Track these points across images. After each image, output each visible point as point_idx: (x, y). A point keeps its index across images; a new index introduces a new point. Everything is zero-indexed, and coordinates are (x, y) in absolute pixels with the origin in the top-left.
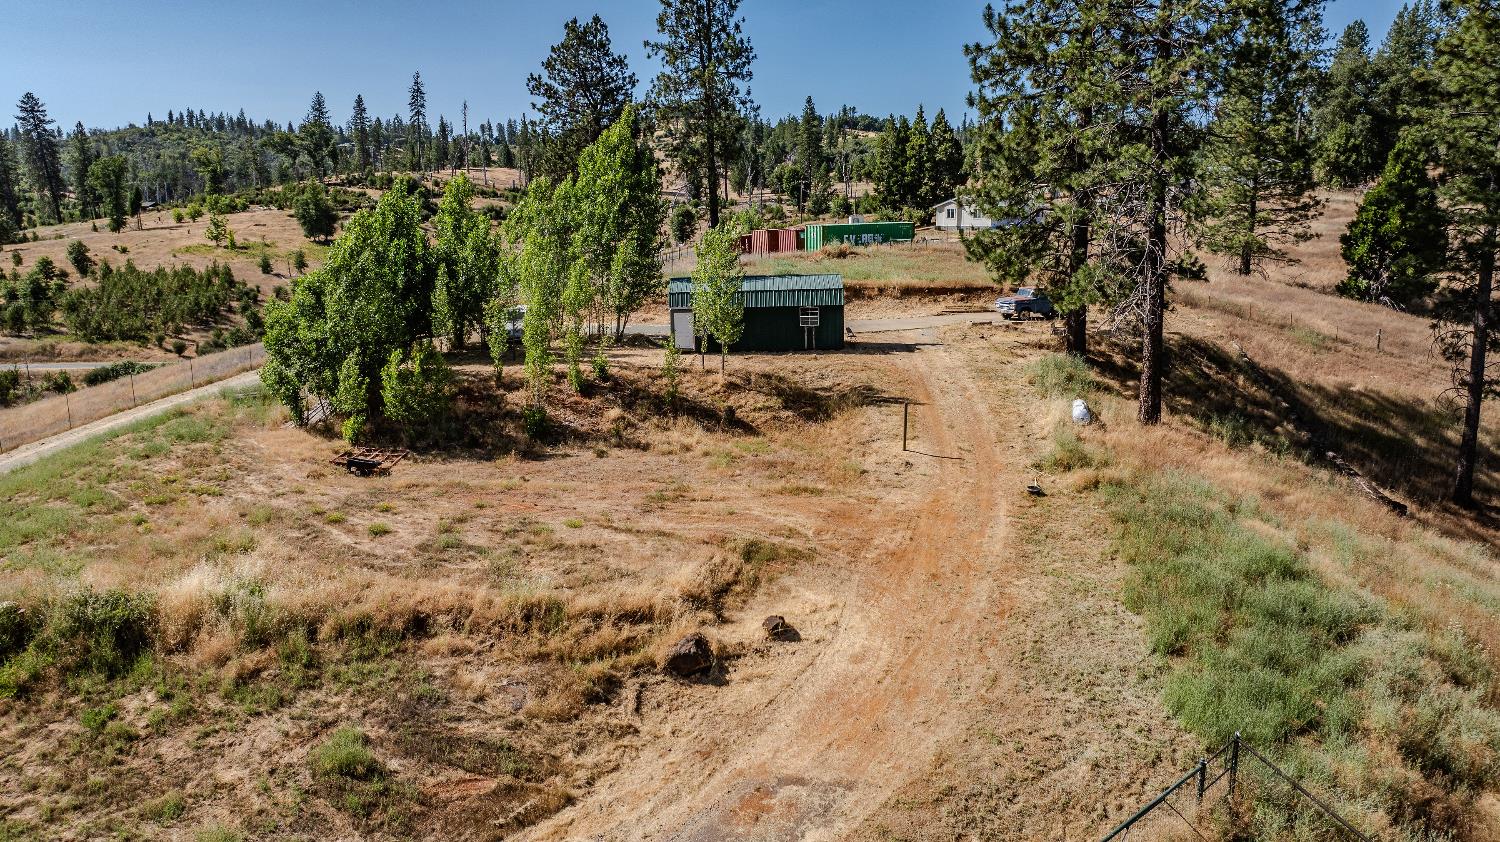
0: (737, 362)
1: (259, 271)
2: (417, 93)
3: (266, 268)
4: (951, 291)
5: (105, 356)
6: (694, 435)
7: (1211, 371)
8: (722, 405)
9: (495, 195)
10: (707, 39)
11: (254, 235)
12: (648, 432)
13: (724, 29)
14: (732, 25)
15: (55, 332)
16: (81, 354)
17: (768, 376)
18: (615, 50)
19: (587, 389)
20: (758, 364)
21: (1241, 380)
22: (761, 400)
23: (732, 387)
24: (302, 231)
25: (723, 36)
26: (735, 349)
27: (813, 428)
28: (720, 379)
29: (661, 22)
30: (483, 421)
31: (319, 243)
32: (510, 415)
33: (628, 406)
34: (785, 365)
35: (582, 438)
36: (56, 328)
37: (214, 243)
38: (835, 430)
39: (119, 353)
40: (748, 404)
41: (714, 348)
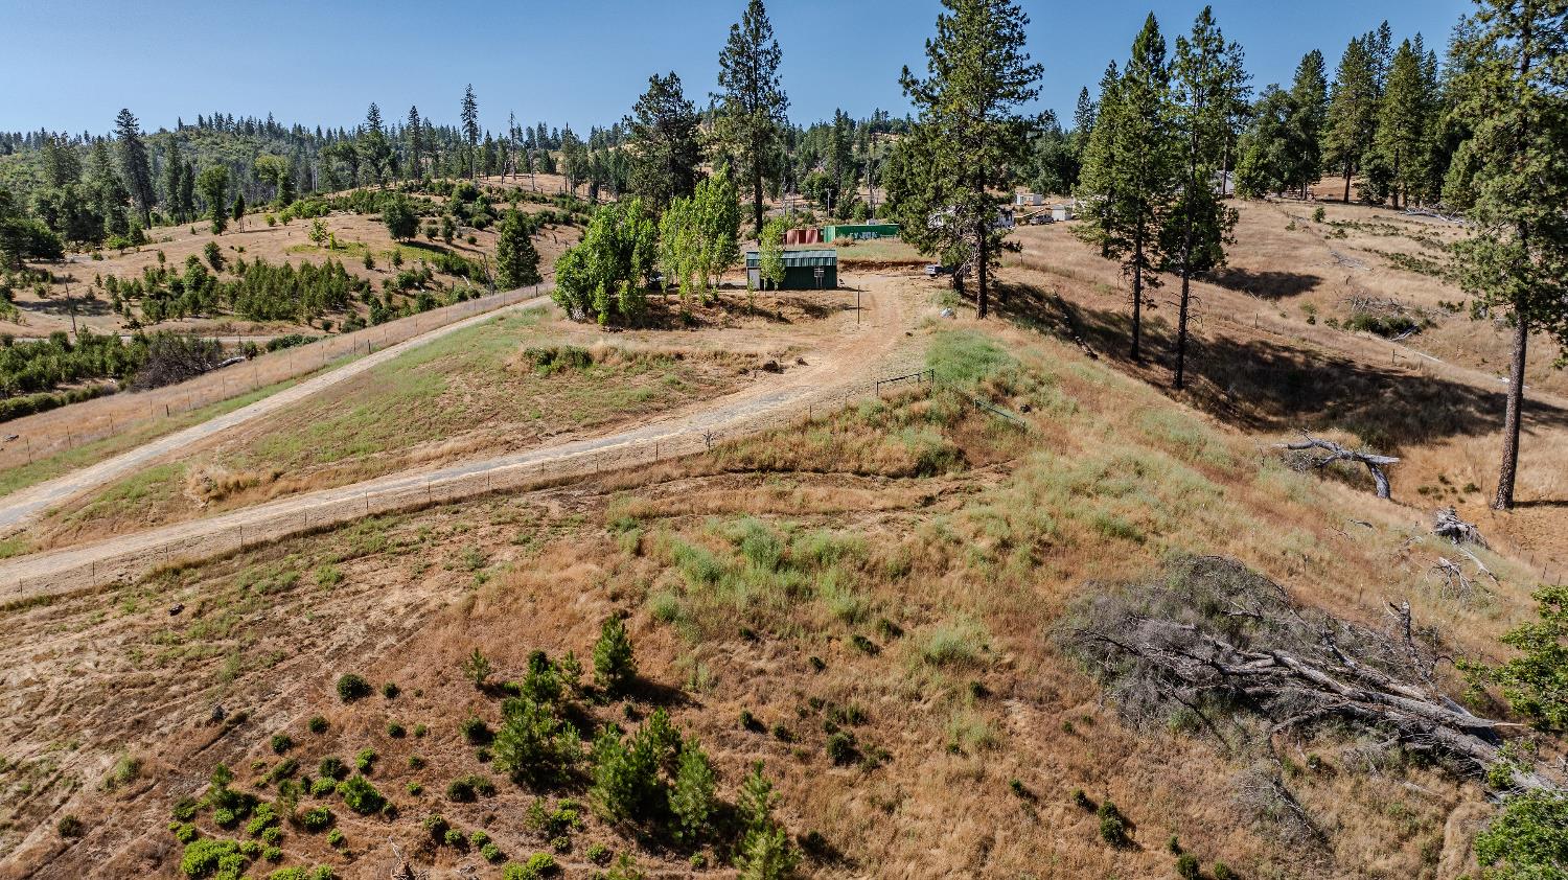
0: (783, 294)
1: (364, 267)
2: (470, 105)
3: (370, 264)
4: (907, 264)
5: (270, 332)
6: (762, 323)
7: (1031, 301)
8: (775, 312)
9: (545, 201)
10: (755, 90)
11: (347, 237)
12: (741, 321)
13: (767, 83)
14: (772, 80)
15: (221, 314)
16: (251, 330)
17: (797, 299)
18: (685, 98)
19: (709, 305)
20: (792, 294)
21: (1047, 305)
22: (794, 310)
23: (779, 304)
24: (389, 234)
25: (766, 89)
26: (782, 288)
27: (818, 321)
28: (774, 300)
29: (721, 80)
30: (661, 318)
31: (404, 244)
32: (673, 316)
33: (730, 312)
34: (809, 296)
35: (710, 325)
36: (222, 311)
37: (316, 244)
38: (831, 319)
39: (280, 329)
40: (787, 311)
41: (771, 287)
